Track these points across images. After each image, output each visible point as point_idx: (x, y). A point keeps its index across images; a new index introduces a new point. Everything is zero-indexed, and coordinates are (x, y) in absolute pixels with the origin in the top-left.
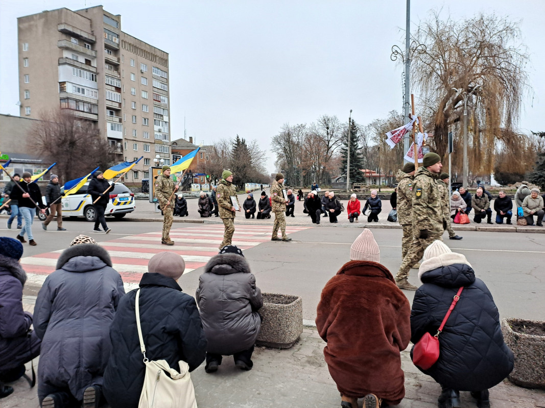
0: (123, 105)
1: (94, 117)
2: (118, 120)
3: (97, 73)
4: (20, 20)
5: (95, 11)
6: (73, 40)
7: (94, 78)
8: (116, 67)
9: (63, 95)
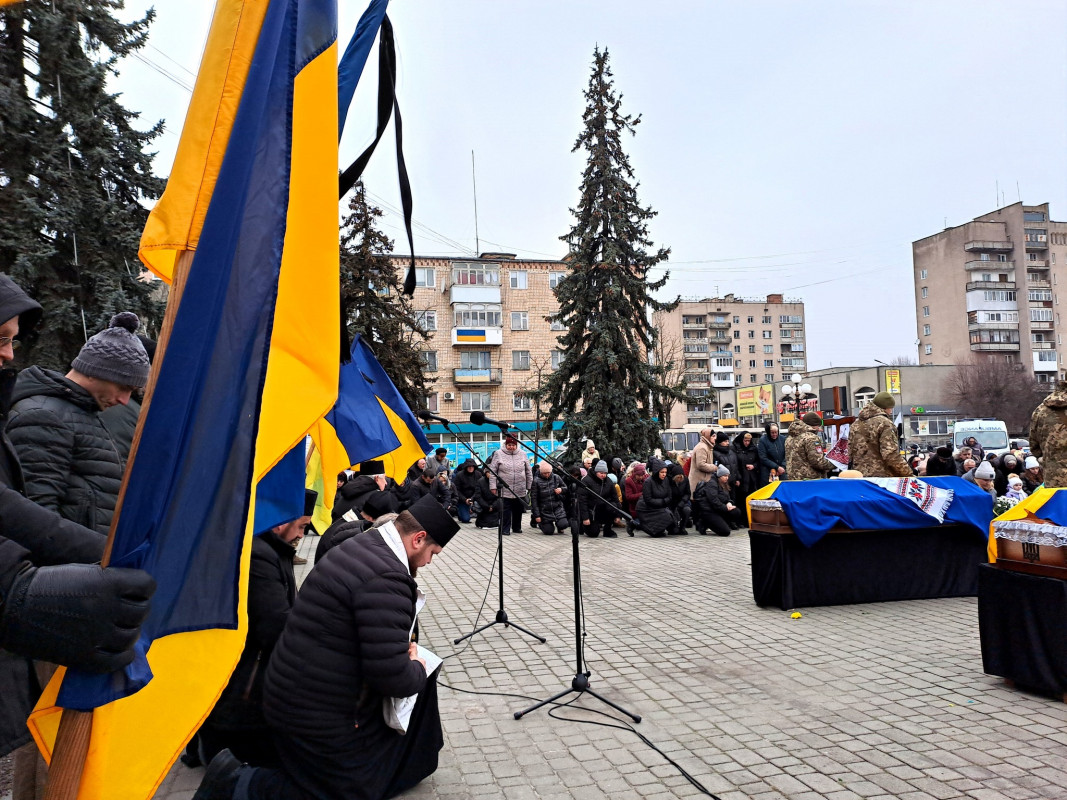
0: (1056, 323)
1: (1014, 347)
2: (1049, 345)
3: (1016, 290)
4: (916, 244)
5: (1011, 210)
6: (984, 257)
7: (1011, 296)
8: (1044, 273)
9: (974, 327)
